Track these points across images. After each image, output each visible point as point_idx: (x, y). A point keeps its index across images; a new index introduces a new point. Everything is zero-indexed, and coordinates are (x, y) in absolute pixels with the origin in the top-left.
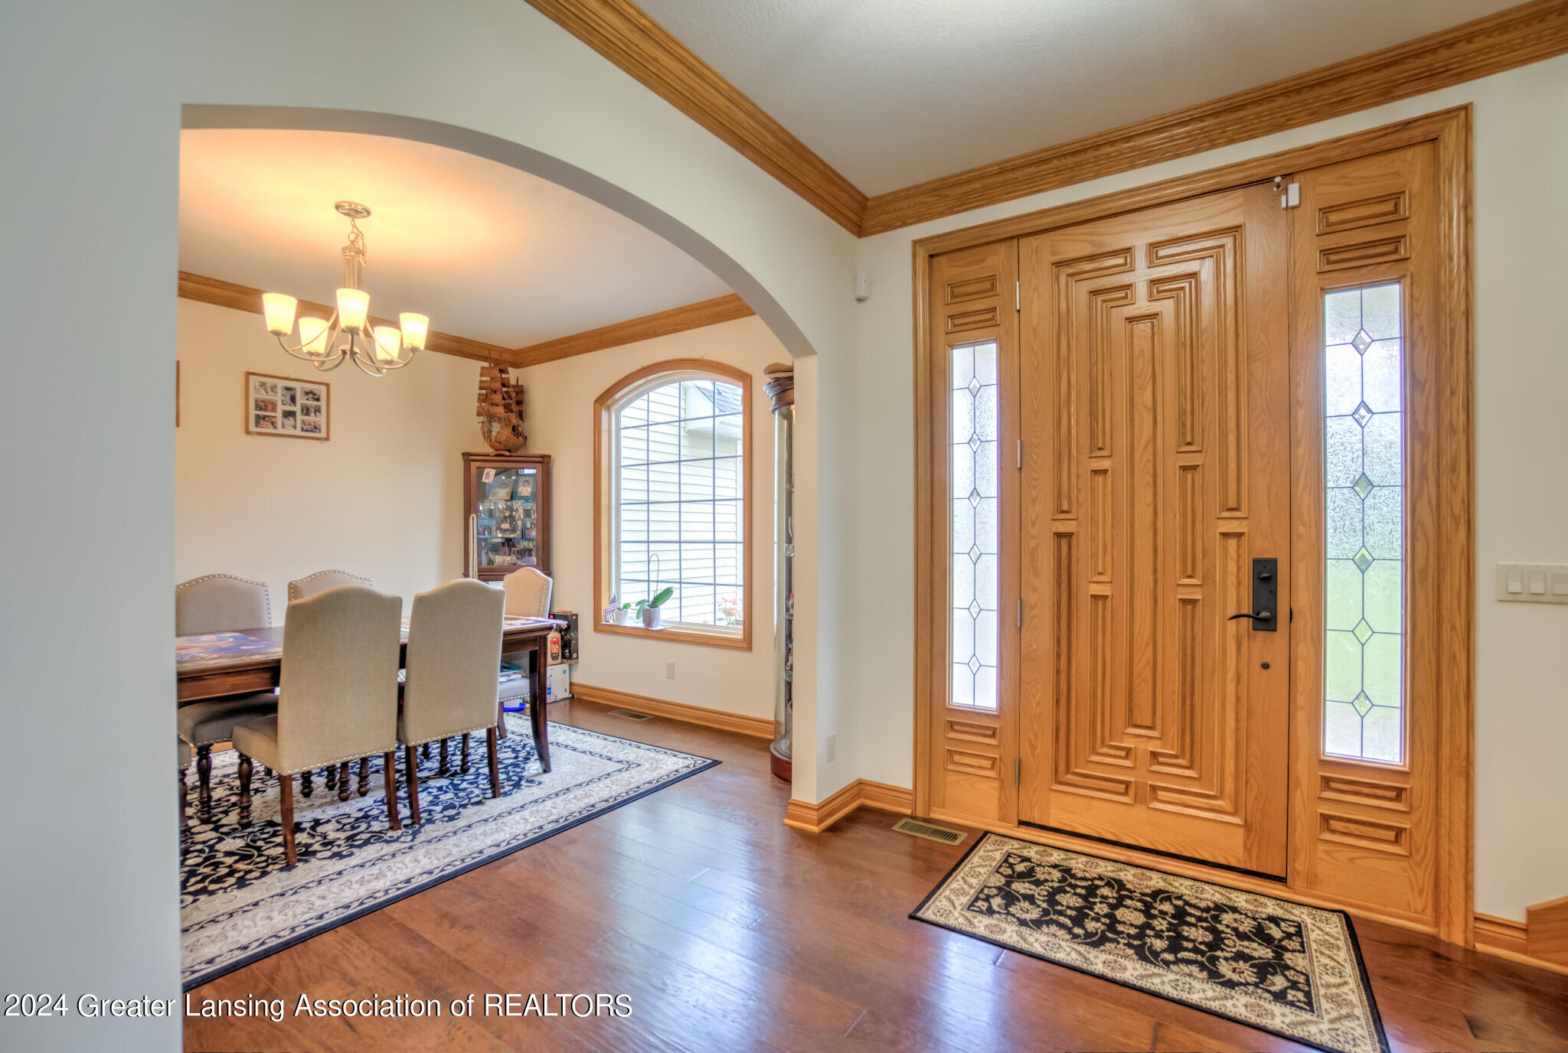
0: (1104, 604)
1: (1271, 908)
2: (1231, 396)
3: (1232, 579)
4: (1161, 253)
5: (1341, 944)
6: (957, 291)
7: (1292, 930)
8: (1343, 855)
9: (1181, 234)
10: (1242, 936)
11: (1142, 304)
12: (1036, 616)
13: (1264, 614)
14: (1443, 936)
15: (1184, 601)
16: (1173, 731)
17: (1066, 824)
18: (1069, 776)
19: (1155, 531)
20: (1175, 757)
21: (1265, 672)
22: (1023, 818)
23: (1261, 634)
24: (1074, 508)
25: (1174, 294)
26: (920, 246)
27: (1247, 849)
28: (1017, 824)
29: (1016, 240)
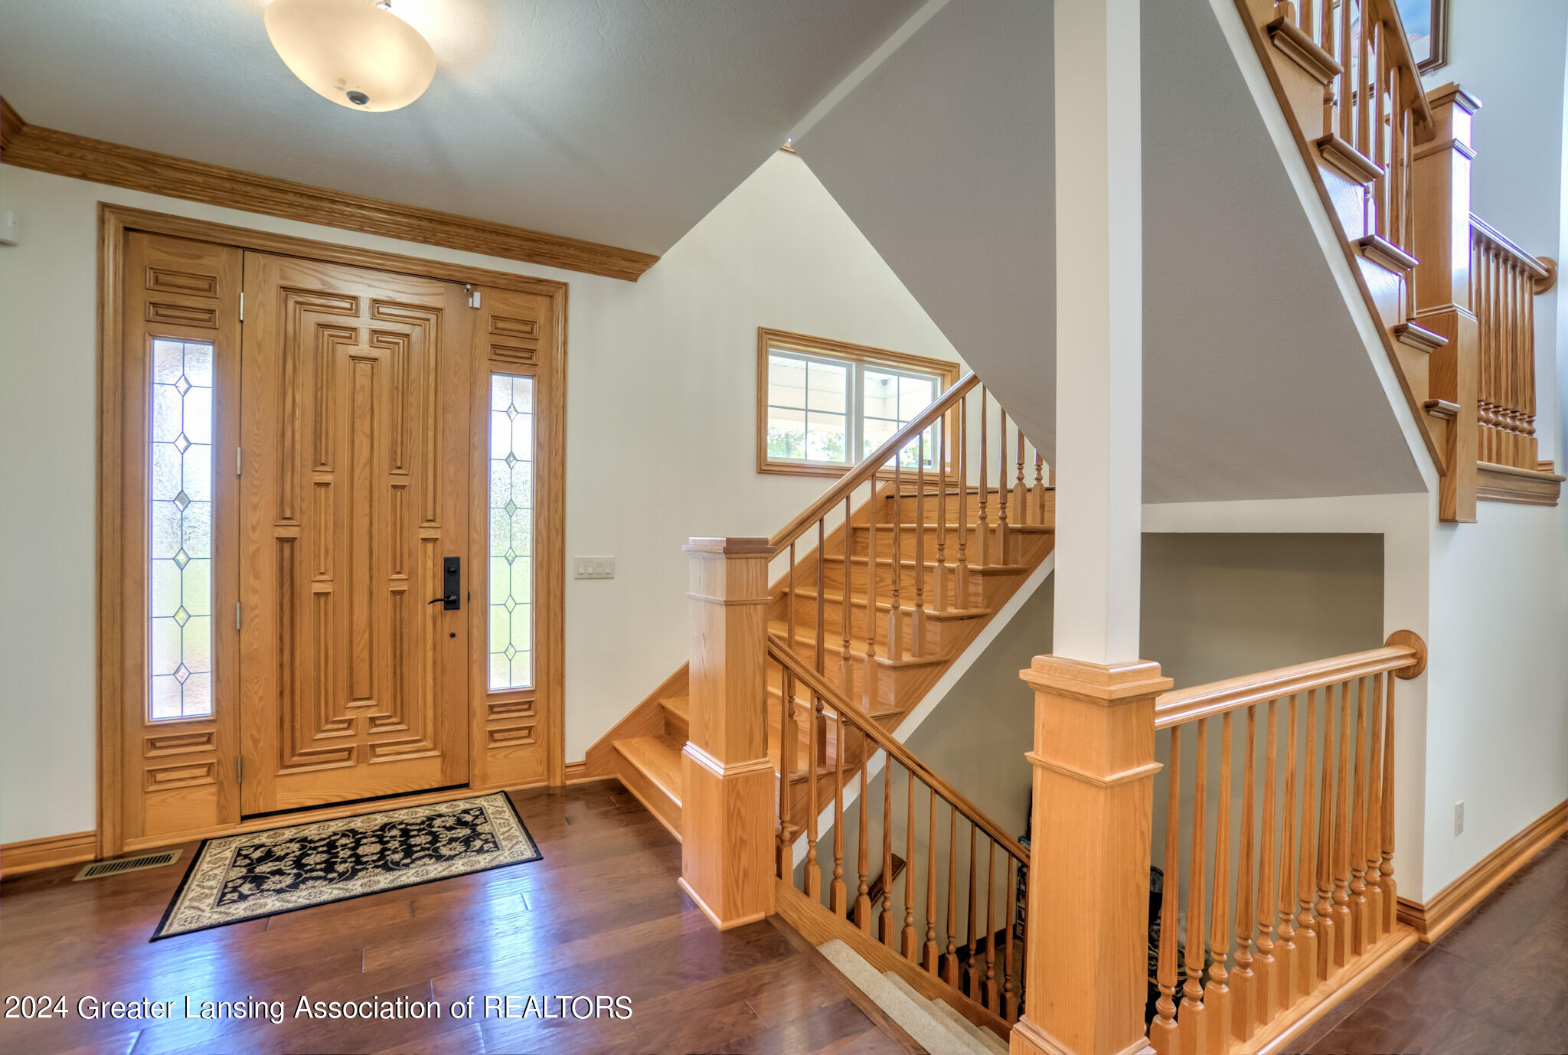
0: (326, 601)
1: (463, 805)
2: (431, 435)
3: (430, 573)
4: (382, 310)
5: (505, 809)
6: (161, 277)
7: (478, 813)
8: (501, 754)
9: (399, 300)
11: (363, 348)
12: (257, 616)
13: (453, 598)
14: (552, 785)
15: (394, 592)
16: (387, 697)
17: (293, 803)
18: (295, 758)
19: (371, 537)
20: (389, 717)
21: (452, 639)
22: (246, 812)
23: (449, 612)
24: (297, 514)
25: (390, 346)
26: (111, 212)
27: (443, 772)
28: (238, 818)
29: (241, 251)
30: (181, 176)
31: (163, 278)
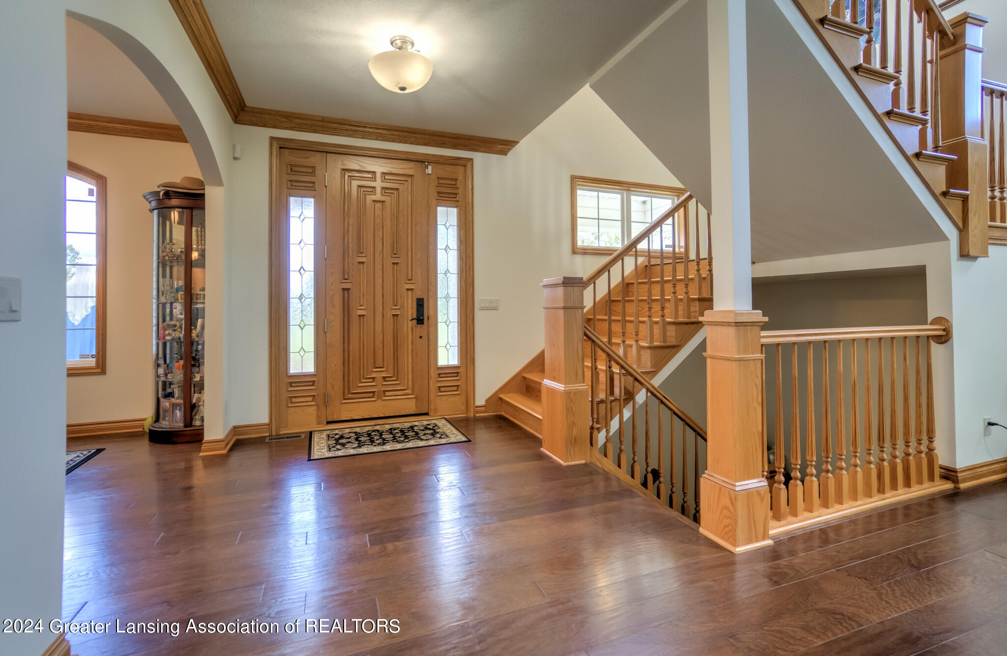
0: (363, 319)
1: (425, 423)
2: (410, 238)
3: (410, 306)
4: (386, 177)
5: (447, 424)
6: (293, 168)
7: (434, 425)
8: (444, 398)
9: (394, 172)
10: (423, 430)
11: (378, 196)
12: (333, 326)
13: (421, 318)
14: (469, 416)
15: (393, 315)
16: (391, 367)
17: (348, 417)
18: (350, 395)
19: (383, 288)
20: (391, 377)
21: (421, 339)
22: (329, 420)
23: (419, 325)
24: (351, 277)
25: (390, 195)
26: (275, 141)
27: (416, 406)
28: (326, 423)
29: (325, 153)
30: (302, 121)
31: (294, 169)
